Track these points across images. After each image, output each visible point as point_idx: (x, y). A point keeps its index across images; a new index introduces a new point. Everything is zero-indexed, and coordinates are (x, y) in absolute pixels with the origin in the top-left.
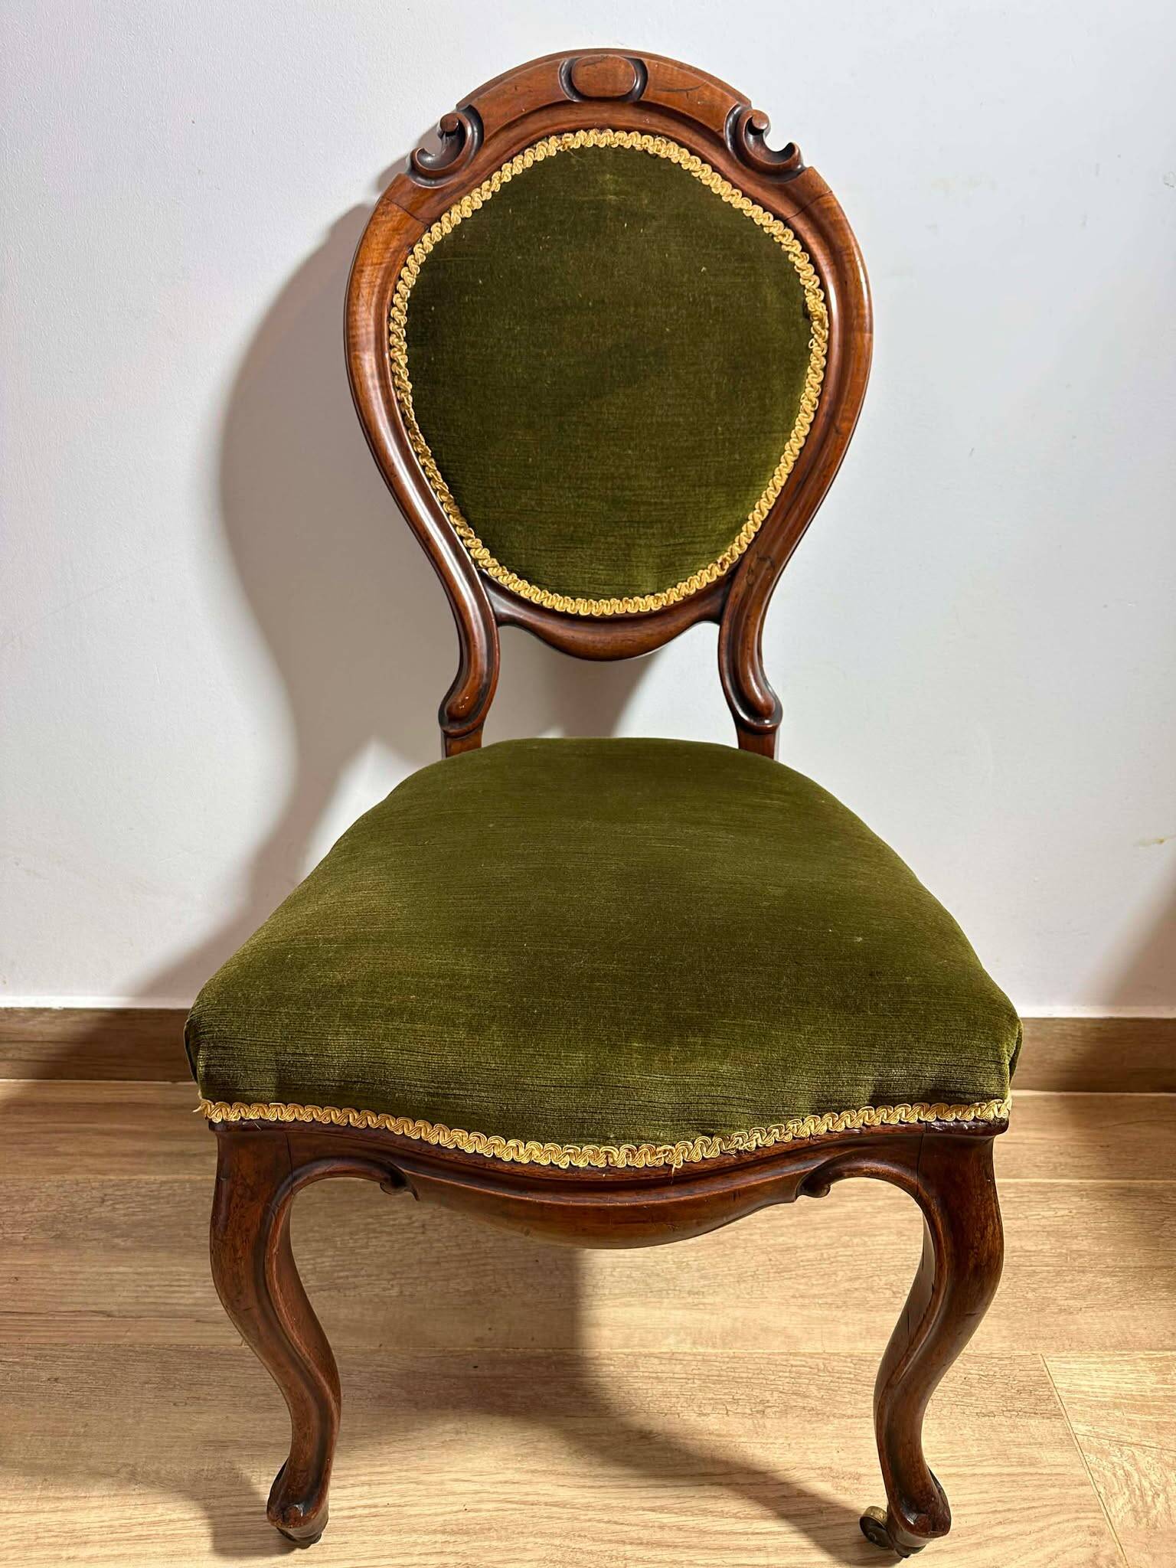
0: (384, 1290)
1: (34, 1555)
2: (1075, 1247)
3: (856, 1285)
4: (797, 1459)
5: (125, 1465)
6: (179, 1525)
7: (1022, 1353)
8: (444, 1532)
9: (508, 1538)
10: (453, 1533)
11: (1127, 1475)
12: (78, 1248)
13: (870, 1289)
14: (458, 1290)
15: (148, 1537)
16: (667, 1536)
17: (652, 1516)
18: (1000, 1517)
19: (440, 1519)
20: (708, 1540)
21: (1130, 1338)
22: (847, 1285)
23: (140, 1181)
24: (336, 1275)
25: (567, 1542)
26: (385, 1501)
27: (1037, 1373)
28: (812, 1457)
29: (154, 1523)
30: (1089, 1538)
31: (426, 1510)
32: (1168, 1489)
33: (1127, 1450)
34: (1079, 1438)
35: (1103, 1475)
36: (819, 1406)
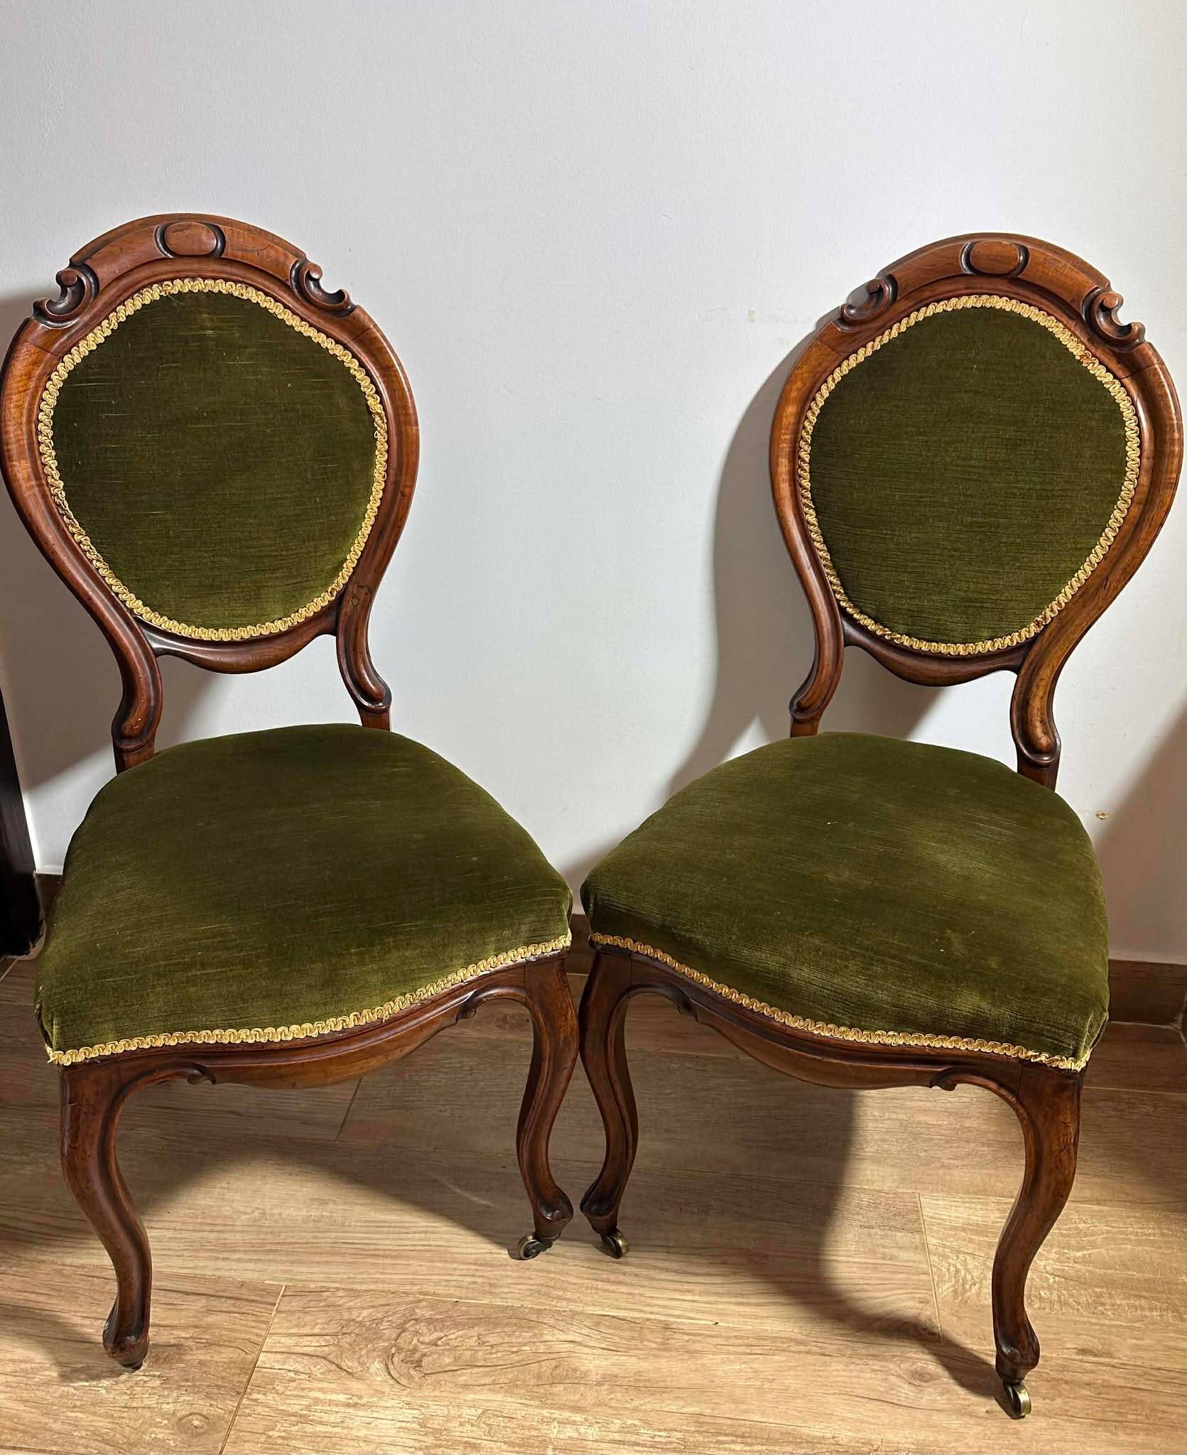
0: (440, 1111)
1: (201, 1255)
2: (967, 1125)
5: (258, 1209)
6: (297, 1246)
7: (905, 1191)
8: (475, 1264)
10: (481, 1265)
11: (957, 1271)
15: (276, 1251)
19: (474, 1256)
21: (988, 1188)
25: (558, 1277)
26: (436, 1243)
27: (912, 1204)
29: (279, 1243)
30: (918, 1304)
31: (464, 1251)
32: (984, 1282)
33: (962, 1257)
34: (931, 1247)
35: (941, 1270)
36: (748, 1211)
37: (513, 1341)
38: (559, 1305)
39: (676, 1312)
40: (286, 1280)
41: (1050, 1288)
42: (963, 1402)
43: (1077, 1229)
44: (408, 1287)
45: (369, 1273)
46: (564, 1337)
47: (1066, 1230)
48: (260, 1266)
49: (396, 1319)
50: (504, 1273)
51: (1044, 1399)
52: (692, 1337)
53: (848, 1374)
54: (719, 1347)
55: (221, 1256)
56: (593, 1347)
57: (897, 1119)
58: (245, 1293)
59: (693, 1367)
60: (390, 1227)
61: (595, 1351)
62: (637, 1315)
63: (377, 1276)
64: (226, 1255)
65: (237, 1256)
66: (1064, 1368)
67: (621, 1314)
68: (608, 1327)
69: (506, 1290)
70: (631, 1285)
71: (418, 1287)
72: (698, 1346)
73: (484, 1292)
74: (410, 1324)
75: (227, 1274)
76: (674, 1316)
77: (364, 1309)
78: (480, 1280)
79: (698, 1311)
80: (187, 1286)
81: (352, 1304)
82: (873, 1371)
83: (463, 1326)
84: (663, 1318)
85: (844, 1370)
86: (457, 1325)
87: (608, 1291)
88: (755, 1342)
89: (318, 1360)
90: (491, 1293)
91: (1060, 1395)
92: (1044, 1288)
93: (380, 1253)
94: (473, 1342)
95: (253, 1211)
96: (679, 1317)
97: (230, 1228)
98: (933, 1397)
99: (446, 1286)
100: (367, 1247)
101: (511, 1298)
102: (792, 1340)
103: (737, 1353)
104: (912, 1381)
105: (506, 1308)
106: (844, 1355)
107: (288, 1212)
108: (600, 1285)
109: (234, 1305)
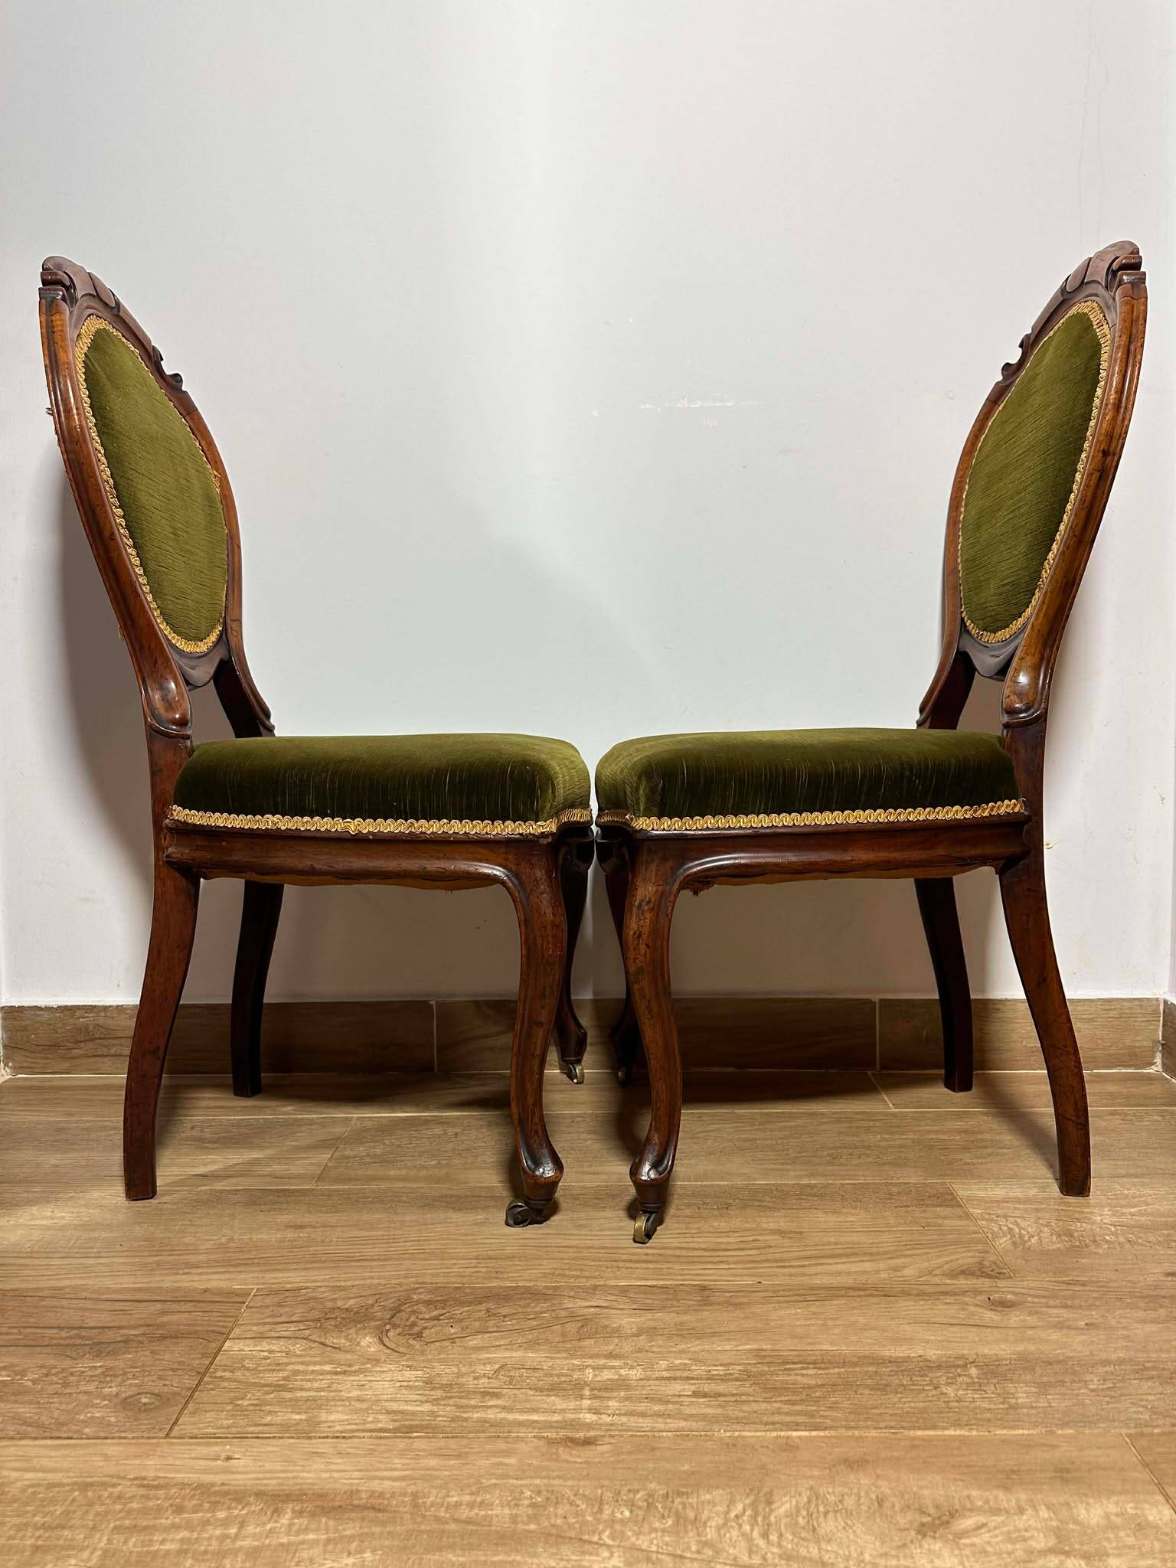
0: (425, 1162)
1: (158, 1272)
2: (980, 1137)
3: (803, 1154)
4: (753, 1226)
5: (224, 1237)
6: (270, 1259)
7: (932, 1182)
8: (477, 1259)
9: (526, 1261)
10: (483, 1259)
11: (1010, 1229)
13: (816, 1157)
15: (245, 1264)
16: (650, 1258)
18: (909, 1247)
19: (474, 1254)
20: (683, 1260)
23: (222, 1119)
24: (386, 1156)
25: (573, 1262)
26: (431, 1247)
27: (944, 1190)
28: (765, 1226)
29: (249, 1259)
30: (977, 1254)
31: (463, 1251)
32: (1042, 1235)
33: (1011, 1219)
34: (975, 1215)
35: (993, 1230)
36: (771, 1205)
37: (529, 1310)
38: (577, 1281)
39: (711, 1278)
40: (257, 1284)
41: (1114, 1234)
42: (1057, 1319)
43: (1124, 1193)
44: (402, 1280)
45: (355, 1273)
46: (587, 1304)
48: (227, 1276)
49: (389, 1303)
50: (510, 1263)
51: (1145, 1311)
52: (734, 1294)
53: (920, 1307)
54: (767, 1298)
55: (181, 1272)
56: (622, 1309)
57: (908, 1138)
58: (208, 1297)
59: (742, 1315)
60: (377, 1239)
61: (625, 1312)
62: (668, 1283)
63: (364, 1274)
64: (186, 1271)
65: (199, 1271)
66: (1156, 1288)
67: (649, 1283)
68: (637, 1293)
69: (515, 1275)
71: (411, 1280)
72: (745, 1300)
73: (490, 1278)
74: (407, 1305)
75: (185, 1284)
76: (711, 1281)
77: (350, 1298)
78: (484, 1270)
79: (736, 1276)
80: (138, 1296)
81: (336, 1296)
82: (946, 1304)
83: (470, 1303)
84: (698, 1283)
85: (913, 1306)
86: (462, 1304)
87: (631, 1268)
88: (809, 1292)
89: (298, 1341)
90: (497, 1278)
91: (1161, 1306)
92: (1108, 1235)
93: (369, 1257)
94: (481, 1314)
95: (219, 1239)
96: (715, 1281)
97: (193, 1251)
98: (1022, 1318)
99: (445, 1276)
100: (353, 1255)
101: (520, 1280)
102: (849, 1288)
103: (789, 1302)
104: (993, 1308)
105: (516, 1287)
106: (910, 1295)
107: (258, 1237)
108: (621, 1264)
109: (195, 1306)
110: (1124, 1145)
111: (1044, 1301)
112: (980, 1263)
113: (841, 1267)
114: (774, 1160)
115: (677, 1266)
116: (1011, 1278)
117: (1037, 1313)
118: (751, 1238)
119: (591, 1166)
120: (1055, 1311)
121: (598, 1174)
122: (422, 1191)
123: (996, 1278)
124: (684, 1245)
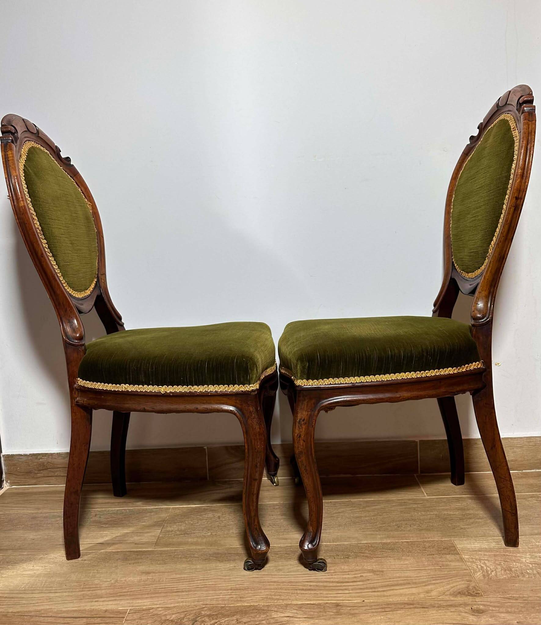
0: (205, 533)
1: (83, 601)
2: (468, 512)
3: (384, 525)
4: (360, 568)
5: (113, 579)
6: (135, 592)
7: (446, 539)
8: (231, 590)
9: (254, 590)
10: (234, 590)
11: (482, 567)
12: (88, 528)
13: (390, 526)
14: (233, 533)
15: (123, 595)
16: (312, 588)
17: (307, 583)
18: (434, 579)
19: (230, 587)
20: (327, 588)
21: (487, 534)
22: (380, 525)
23: (109, 510)
24: (186, 531)
25: (276, 590)
27: (451, 544)
28: (366, 568)
29: (125, 592)
30: (466, 582)
32: (497, 570)
33: (482, 561)
34: (466, 559)
35: (474, 568)
36: (369, 555)
37: (256, 619)
38: (278, 602)
39: (341, 599)
40: (130, 606)
41: (531, 569)
42: (503, 620)
43: (537, 545)
44: (196, 603)
45: (175, 599)
46: (283, 615)
47: (531, 546)
48: (115, 602)
49: (191, 617)
50: (247, 592)
52: (352, 608)
53: (439, 614)
54: (367, 610)
55: (94, 600)
56: (299, 618)
57: (434, 514)
58: (108, 615)
59: (356, 620)
60: (184, 579)
61: (301, 619)
62: (320, 602)
63: (179, 600)
64: (96, 600)
65: (102, 599)
67: (312, 602)
68: (306, 608)
69: (249, 599)
70: (315, 590)
71: (201, 603)
72: (357, 611)
73: (238, 601)
74: (199, 618)
75: (97, 608)
76: (341, 600)
77: (173, 614)
78: (235, 596)
79: (352, 597)
80: (75, 615)
81: (166, 613)
82: (451, 612)
83: (228, 616)
84: (335, 602)
85: (436, 613)
86: (224, 616)
87: (303, 594)
88: (386, 606)
90: (241, 601)
92: (528, 569)
93: (180, 590)
94: (234, 622)
95: (111, 581)
96: (343, 600)
97: (99, 588)
98: (487, 619)
99: (216, 600)
100: (173, 589)
101: (252, 602)
102: (405, 604)
103: (378, 612)
104: (474, 614)
105: (250, 606)
106: (434, 607)
107: (129, 579)
108: (299, 592)
109: (102, 620)
110: (537, 516)
111: (497, 609)
112: (468, 587)
113: (401, 591)
114: (370, 529)
115: (325, 592)
116: (482, 596)
117: (494, 616)
118: (359, 575)
119: (283, 534)
120: (503, 615)
121: (286, 539)
122: (204, 550)
123: (476, 596)
124: (328, 580)
